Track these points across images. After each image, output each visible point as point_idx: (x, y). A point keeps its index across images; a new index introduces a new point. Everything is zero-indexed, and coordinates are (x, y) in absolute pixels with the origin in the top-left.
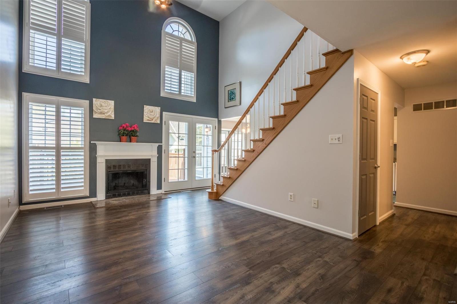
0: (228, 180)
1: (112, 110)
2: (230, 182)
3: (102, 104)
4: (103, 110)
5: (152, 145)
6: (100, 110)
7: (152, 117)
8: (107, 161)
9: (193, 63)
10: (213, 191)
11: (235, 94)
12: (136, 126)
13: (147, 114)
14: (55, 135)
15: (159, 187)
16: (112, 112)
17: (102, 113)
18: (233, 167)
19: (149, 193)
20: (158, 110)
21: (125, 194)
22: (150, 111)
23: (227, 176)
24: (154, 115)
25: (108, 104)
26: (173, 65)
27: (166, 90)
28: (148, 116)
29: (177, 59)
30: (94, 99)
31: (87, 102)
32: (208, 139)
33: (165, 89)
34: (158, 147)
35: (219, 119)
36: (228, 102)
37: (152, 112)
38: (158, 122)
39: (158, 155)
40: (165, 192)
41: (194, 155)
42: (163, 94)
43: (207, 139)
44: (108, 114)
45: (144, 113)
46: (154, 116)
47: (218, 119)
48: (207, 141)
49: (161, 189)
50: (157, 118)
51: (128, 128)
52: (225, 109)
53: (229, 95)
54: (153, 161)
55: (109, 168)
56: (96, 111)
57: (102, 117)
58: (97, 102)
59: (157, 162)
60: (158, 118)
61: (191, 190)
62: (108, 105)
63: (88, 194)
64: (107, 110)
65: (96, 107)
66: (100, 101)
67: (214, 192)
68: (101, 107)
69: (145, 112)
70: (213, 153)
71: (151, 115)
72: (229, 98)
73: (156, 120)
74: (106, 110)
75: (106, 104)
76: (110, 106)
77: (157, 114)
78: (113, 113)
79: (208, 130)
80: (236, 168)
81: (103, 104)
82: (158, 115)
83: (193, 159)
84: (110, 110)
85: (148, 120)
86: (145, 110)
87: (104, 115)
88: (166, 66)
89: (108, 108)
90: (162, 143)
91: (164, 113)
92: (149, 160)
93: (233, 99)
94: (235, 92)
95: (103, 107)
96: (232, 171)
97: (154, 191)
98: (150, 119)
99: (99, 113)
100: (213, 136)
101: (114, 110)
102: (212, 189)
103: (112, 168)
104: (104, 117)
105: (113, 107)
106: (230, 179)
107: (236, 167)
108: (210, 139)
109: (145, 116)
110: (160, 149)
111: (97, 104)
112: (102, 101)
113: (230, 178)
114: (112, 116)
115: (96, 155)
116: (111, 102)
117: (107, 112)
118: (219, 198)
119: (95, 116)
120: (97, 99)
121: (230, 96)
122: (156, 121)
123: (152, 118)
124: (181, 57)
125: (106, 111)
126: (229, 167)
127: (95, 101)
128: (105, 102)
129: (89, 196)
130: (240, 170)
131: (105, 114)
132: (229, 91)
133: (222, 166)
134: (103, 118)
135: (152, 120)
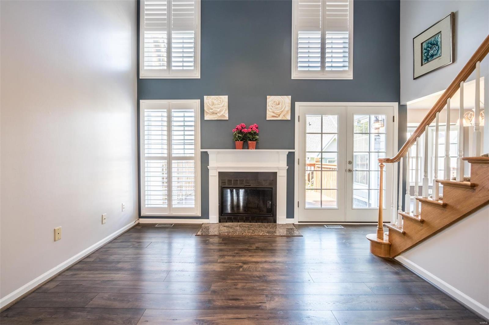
0: (418, 227)
1: (226, 108)
2: (424, 232)
3: (214, 101)
4: (215, 109)
5: (278, 152)
6: (212, 109)
7: (278, 111)
8: (221, 174)
9: (346, 15)
10: (382, 239)
11: (439, 43)
12: (255, 126)
13: (272, 108)
14: (166, 144)
15: (290, 214)
16: (225, 111)
17: (214, 113)
18: (431, 197)
19: (275, 221)
20: (287, 99)
21: (243, 219)
22: (275, 103)
23: (415, 218)
24: (282, 108)
25: (220, 100)
26: (311, 26)
27: (299, 69)
28: (272, 111)
29: (318, 16)
30: (205, 97)
31: (198, 101)
32: (377, 140)
33: (298, 67)
34: (287, 155)
35: (401, 104)
36: (422, 65)
37: (279, 104)
38: (288, 117)
39: (288, 167)
40: (299, 222)
41: (349, 167)
42: (294, 76)
43: (375, 139)
44: (221, 114)
45: (268, 108)
46: (282, 110)
47: (399, 103)
48: (375, 143)
49: (293, 217)
50: (285, 113)
51: (244, 129)
52: (415, 80)
53: (424, 51)
54: (280, 175)
55: (223, 183)
56: (208, 112)
57: (214, 118)
58: (209, 100)
59: (286, 177)
60: (287, 112)
61: (343, 225)
62: (221, 102)
63: (199, 215)
64: (220, 109)
65: (208, 106)
66: (211, 98)
67: (385, 244)
68: (213, 105)
69: (269, 106)
70: (382, 164)
71: (276, 108)
72: (424, 58)
73: (284, 115)
74: (218, 108)
75: (218, 101)
76: (224, 103)
77: (285, 107)
78: (227, 111)
79: (380, 126)
80: (441, 202)
81: (216, 101)
82: (288, 108)
83: (349, 174)
84: (223, 108)
85: (273, 116)
86: (269, 103)
87: (216, 116)
88: (299, 32)
89: (221, 106)
90: (294, 149)
91: (297, 104)
92: (275, 174)
93: (432, 56)
94: (439, 40)
95: (215, 105)
96: (429, 208)
97: (282, 218)
98: (275, 115)
99: (211, 113)
100: (387, 134)
101: (228, 108)
102: (380, 236)
103: (227, 183)
104: (216, 117)
105: (226, 104)
106: (424, 225)
107: (440, 199)
108: (381, 140)
109: (269, 111)
110: (291, 158)
111: (208, 102)
112: (214, 98)
113: (422, 222)
114: (226, 115)
115: (208, 167)
116: (225, 97)
117: (220, 111)
118: (395, 256)
119: (207, 117)
120: (209, 96)
121: (425, 53)
122: (284, 117)
123: (279, 114)
124: (324, 10)
125: (218, 110)
126: (421, 197)
127: (206, 99)
128: (217, 98)
129: (200, 216)
130: (453, 208)
131: (218, 114)
132: (423, 45)
133: (411, 185)
134: (216, 119)
135: (279, 116)
